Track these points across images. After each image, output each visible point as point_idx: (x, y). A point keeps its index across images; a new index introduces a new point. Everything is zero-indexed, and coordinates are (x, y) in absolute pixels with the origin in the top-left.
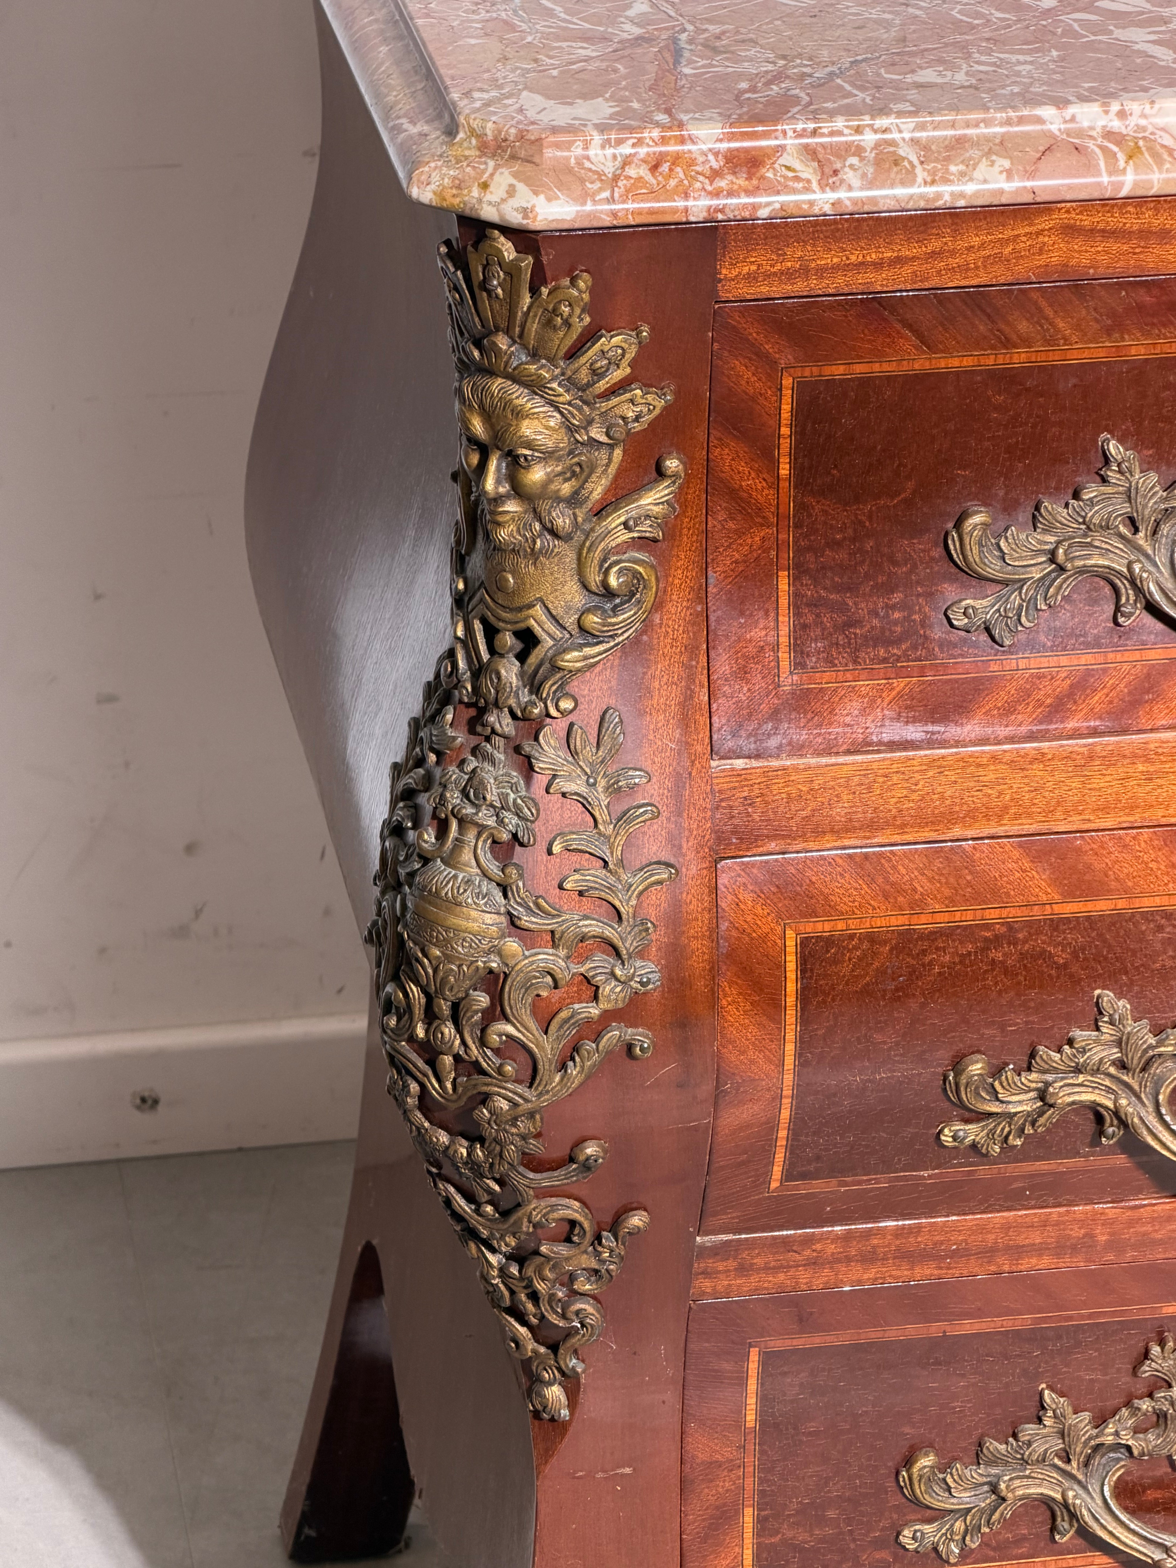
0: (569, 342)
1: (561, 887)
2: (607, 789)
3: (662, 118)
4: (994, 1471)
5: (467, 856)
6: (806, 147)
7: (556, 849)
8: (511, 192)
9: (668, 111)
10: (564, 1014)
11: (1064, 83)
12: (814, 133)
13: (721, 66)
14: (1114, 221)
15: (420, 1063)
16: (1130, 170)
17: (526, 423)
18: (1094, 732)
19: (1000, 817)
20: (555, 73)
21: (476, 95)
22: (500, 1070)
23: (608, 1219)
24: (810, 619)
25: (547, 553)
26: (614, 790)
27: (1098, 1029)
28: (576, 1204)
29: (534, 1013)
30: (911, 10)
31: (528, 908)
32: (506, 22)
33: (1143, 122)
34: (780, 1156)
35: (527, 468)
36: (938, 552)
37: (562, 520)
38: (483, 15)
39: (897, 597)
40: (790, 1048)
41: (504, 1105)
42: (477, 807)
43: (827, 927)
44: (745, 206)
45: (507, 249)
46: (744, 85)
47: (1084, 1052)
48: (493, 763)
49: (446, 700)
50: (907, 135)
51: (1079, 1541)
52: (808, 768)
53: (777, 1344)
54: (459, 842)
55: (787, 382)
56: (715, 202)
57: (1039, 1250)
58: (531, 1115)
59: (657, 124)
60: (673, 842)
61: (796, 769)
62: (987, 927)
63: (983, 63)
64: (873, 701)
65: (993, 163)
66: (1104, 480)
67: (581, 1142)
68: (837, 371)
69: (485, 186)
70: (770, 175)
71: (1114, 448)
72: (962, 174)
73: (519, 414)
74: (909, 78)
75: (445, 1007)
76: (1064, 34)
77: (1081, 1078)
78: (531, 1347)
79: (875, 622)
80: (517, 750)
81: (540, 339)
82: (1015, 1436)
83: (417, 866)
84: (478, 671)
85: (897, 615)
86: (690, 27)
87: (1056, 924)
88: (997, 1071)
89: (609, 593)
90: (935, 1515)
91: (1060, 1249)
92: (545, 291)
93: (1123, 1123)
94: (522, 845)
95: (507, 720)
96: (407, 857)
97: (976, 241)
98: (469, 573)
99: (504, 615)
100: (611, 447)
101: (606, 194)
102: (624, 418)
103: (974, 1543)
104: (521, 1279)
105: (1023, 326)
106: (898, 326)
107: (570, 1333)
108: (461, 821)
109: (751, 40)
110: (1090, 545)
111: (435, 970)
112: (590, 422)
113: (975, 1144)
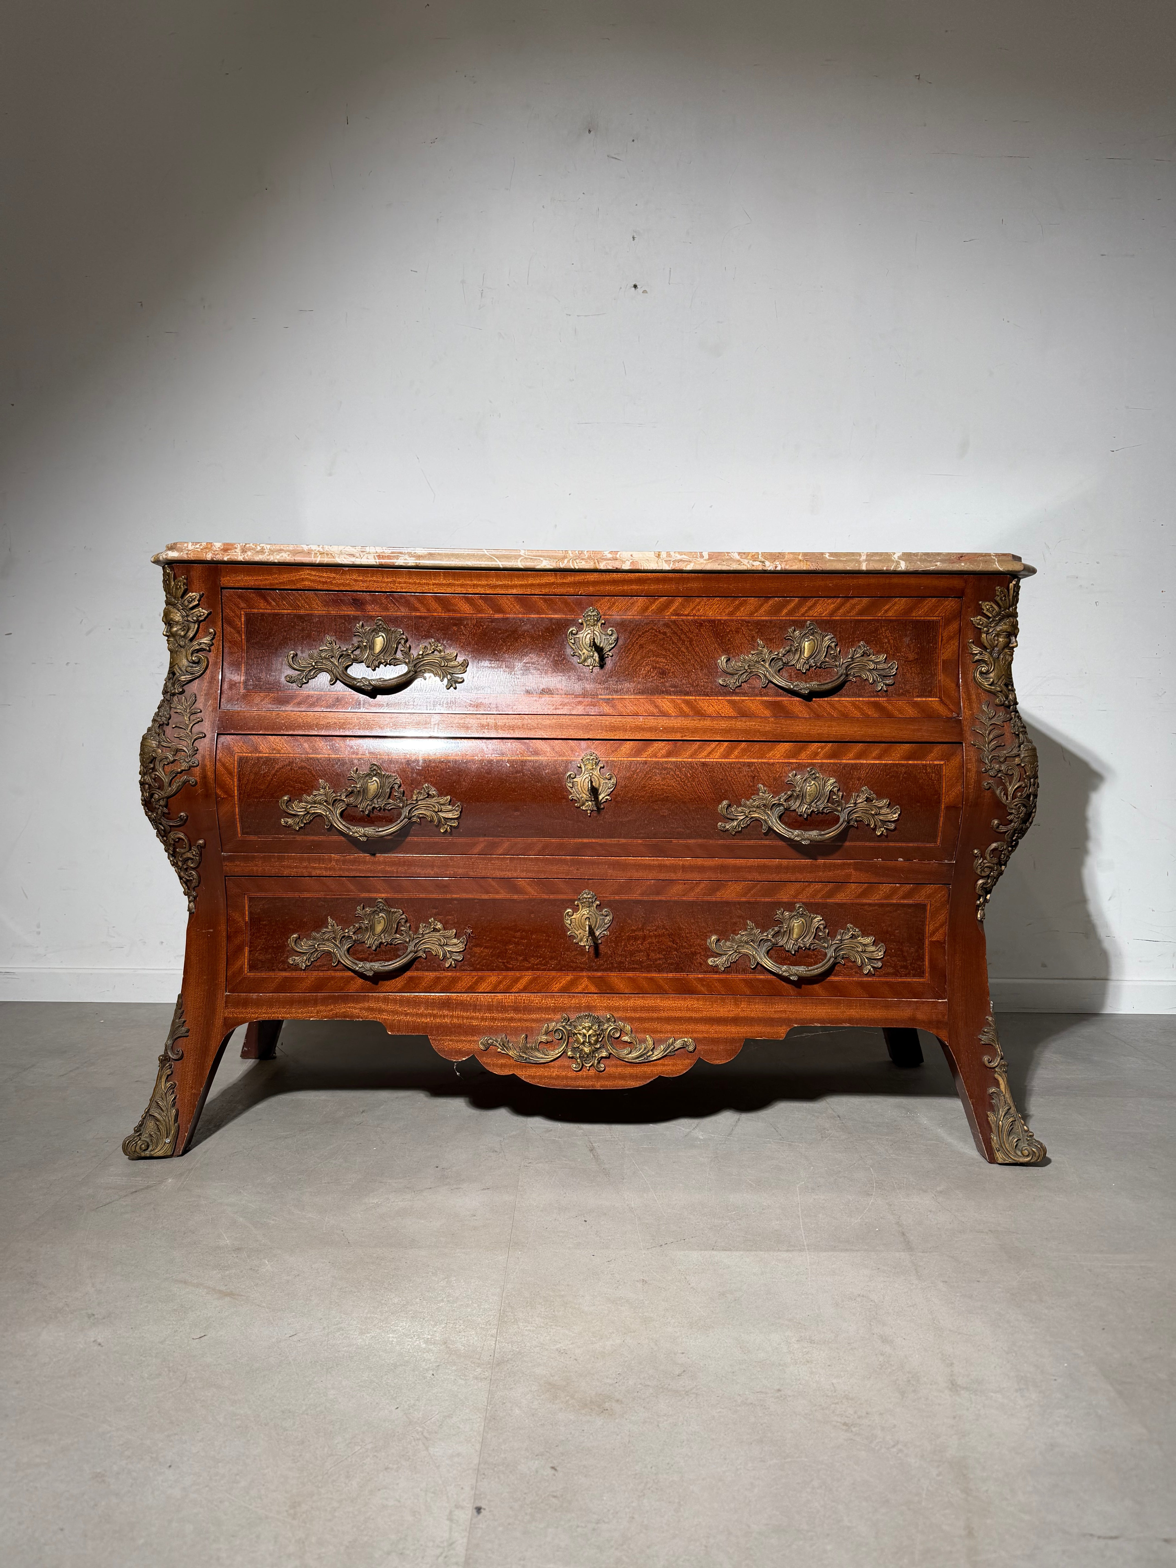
0: (181, 593)
1: (173, 735)
2: (189, 712)
4: (314, 942)
7: (174, 726)
10: (171, 770)
16: (320, 557)
17: (171, 614)
18: (322, 711)
23: (193, 841)
24: (250, 676)
25: (179, 651)
26: (191, 713)
27: (319, 790)
28: (183, 834)
29: (163, 769)
31: (164, 741)
34: (238, 825)
35: (173, 627)
37: (182, 643)
39: (273, 673)
41: (157, 796)
47: (316, 797)
53: (252, 895)
58: (163, 799)
60: (207, 729)
67: (180, 812)
68: (256, 611)
70: (230, 553)
71: (328, 638)
72: (277, 554)
77: (316, 805)
79: (267, 679)
80: (169, 702)
81: (176, 593)
82: (320, 931)
88: (292, 800)
89: (193, 662)
90: (297, 954)
91: (326, 869)
92: (176, 580)
93: (328, 820)
94: (165, 725)
97: (285, 576)
100: (194, 623)
102: (197, 616)
103: (309, 964)
105: (302, 602)
107: (190, 882)
112: (188, 616)
113: (291, 825)
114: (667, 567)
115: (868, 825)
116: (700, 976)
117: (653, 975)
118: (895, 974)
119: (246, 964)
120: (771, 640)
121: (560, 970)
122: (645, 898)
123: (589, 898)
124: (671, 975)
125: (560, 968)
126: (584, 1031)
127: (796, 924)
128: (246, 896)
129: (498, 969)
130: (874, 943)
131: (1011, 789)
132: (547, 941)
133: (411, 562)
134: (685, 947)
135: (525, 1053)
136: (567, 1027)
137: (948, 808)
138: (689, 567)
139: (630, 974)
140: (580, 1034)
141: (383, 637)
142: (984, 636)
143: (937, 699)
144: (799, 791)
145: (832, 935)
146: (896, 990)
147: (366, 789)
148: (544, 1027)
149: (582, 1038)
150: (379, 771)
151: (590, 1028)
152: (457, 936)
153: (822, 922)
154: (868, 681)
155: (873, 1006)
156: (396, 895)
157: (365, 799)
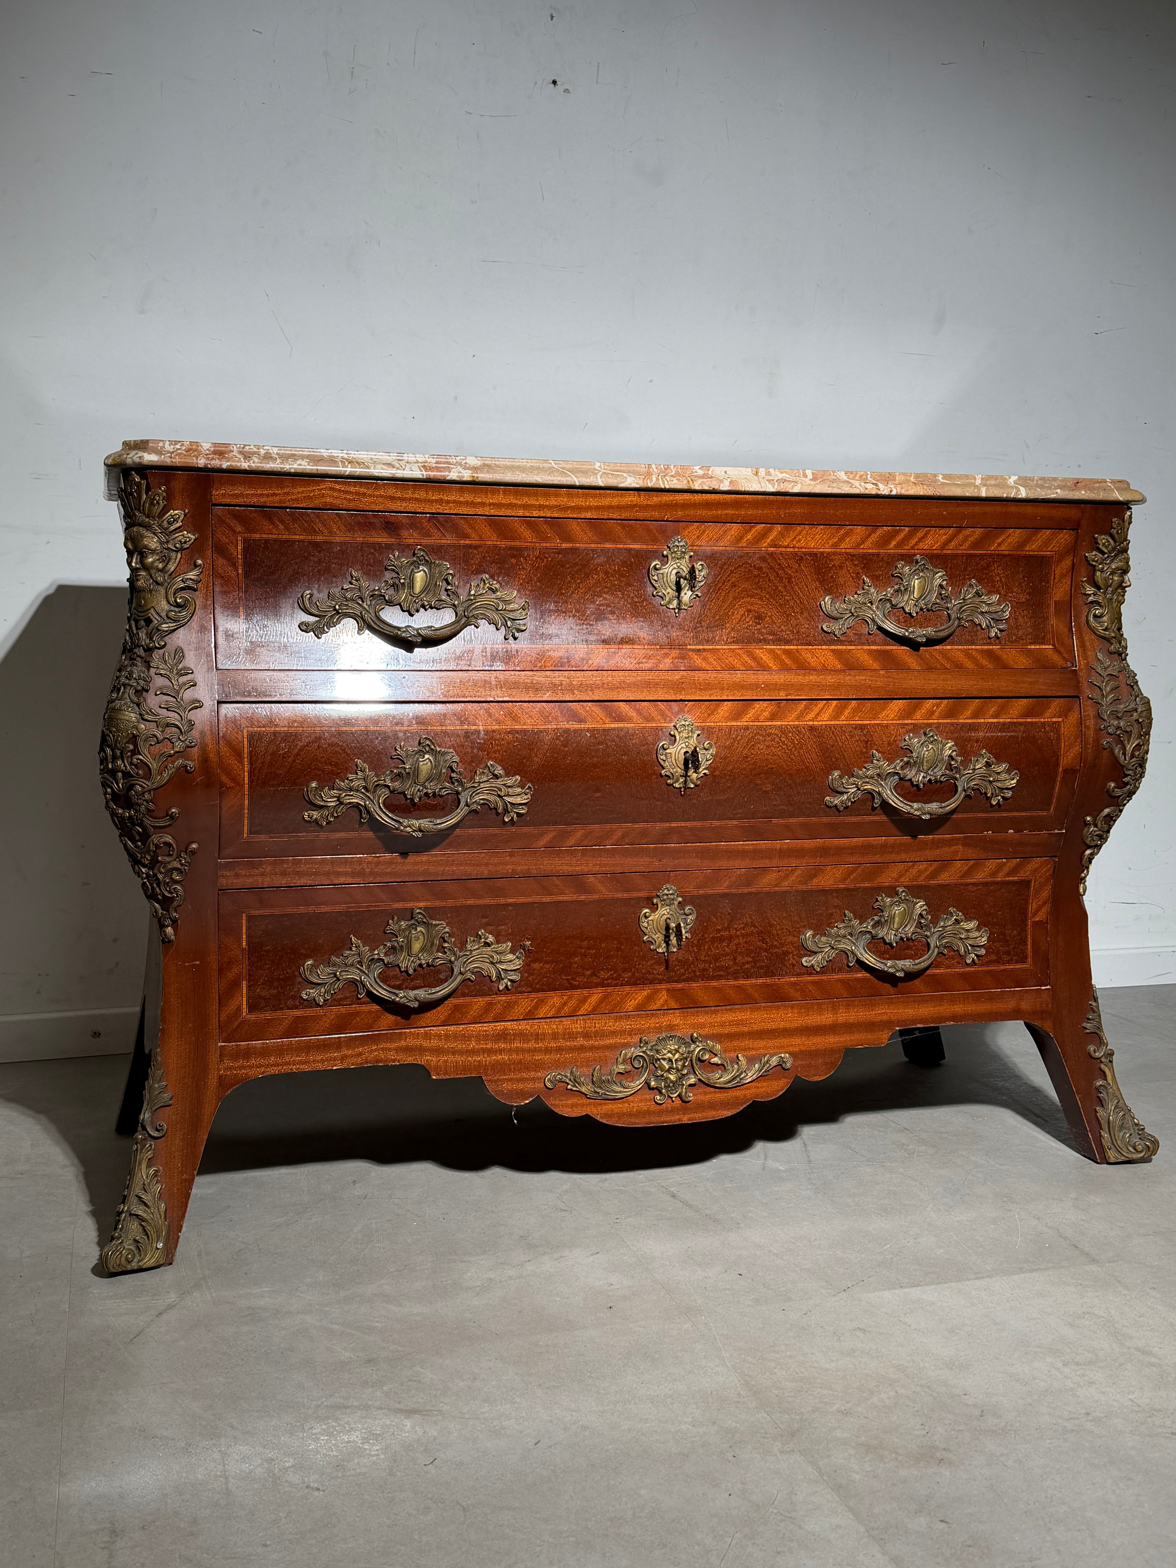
0: (159, 511)
1: (160, 706)
2: (177, 673)
4: (335, 969)
5: (127, 698)
7: (158, 693)
8: (136, 454)
10: (160, 752)
14: (347, 487)
15: (111, 780)
16: (349, 467)
17: (144, 538)
22: (137, 774)
25: (154, 589)
26: (180, 674)
27: (357, 773)
28: (170, 837)
29: (150, 752)
31: (147, 712)
33: (354, 456)
34: (246, 822)
36: (296, 605)
37: (160, 578)
41: (139, 788)
43: (259, 729)
44: (218, 464)
45: (137, 478)
47: (352, 782)
48: (137, 667)
51: (368, 1000)
53: (252, 912)
56: (208, 462)
58: (150, 791)
62: (316, 733)
66: (351, 584)
68: (256, 536)
69: (128, 454)
70: (227, 458)
71: (354, 572)
73: (142, 536)
77: (352, 793)
78: (160, 911)
80: (145, 660)
81: (149, 510)
82: (342, 956)
83: (110, 705)
84: (133, 639)
87: (340, 733)
88: (322, 789)
89: (177, 605)
90: (314, 986)
91: (353, 874)
92: (150, 492)
93: (368, 812)
94: (145, 691)
95: (142, 651)
97: (300, 490)
99: (141, 614)
100: (177, 552)
101: (169, 455)
102: (180, 542)
103: (329, 998)
105: (320, 525)
106: (277, 522)
107: (172, 899)
108: (124, 685)
110: (347, 605)
111: (114, 736)
112: (168, 542)
113: (316, 819)
114: (770, 488)
115: (986, 794)
116: (792, 979)
117: (740, 982)
118: (998, 961)
119: (245, 1003)
120: (877, 577)
121: (635, 984)
122: (734, 891)
123: (671, 894)
124: (761, 981)
125: (634, 982)
126: (669, 1055)
127: (897, 910)
128: (244, 915)
129: (562, 988)
130: (978, 929)
131: (1129, 748)
132: (618, 949)
133: (467, 476)
134: (776, 947)
135: (601, 1088)
136: (648, 1052)
137: (1065, 771)
138: (797, 489)
139: (716, 983)
140: (664, 1059)
141: (424, 571)
142: (1098, 574)
143: (1051, 647)
144: (917, 757)
145: (935, 922)
146: (999, 979)
147: (416, 770)
148: (620, 1055)
149: (668, 1063)
150: (432, 747)
151: (677, 1051)
152: (513, 951)
153: (925, 907)
154: (981, 626)
155: (977, 999)
156: (438, 903)
157: (415, 783)
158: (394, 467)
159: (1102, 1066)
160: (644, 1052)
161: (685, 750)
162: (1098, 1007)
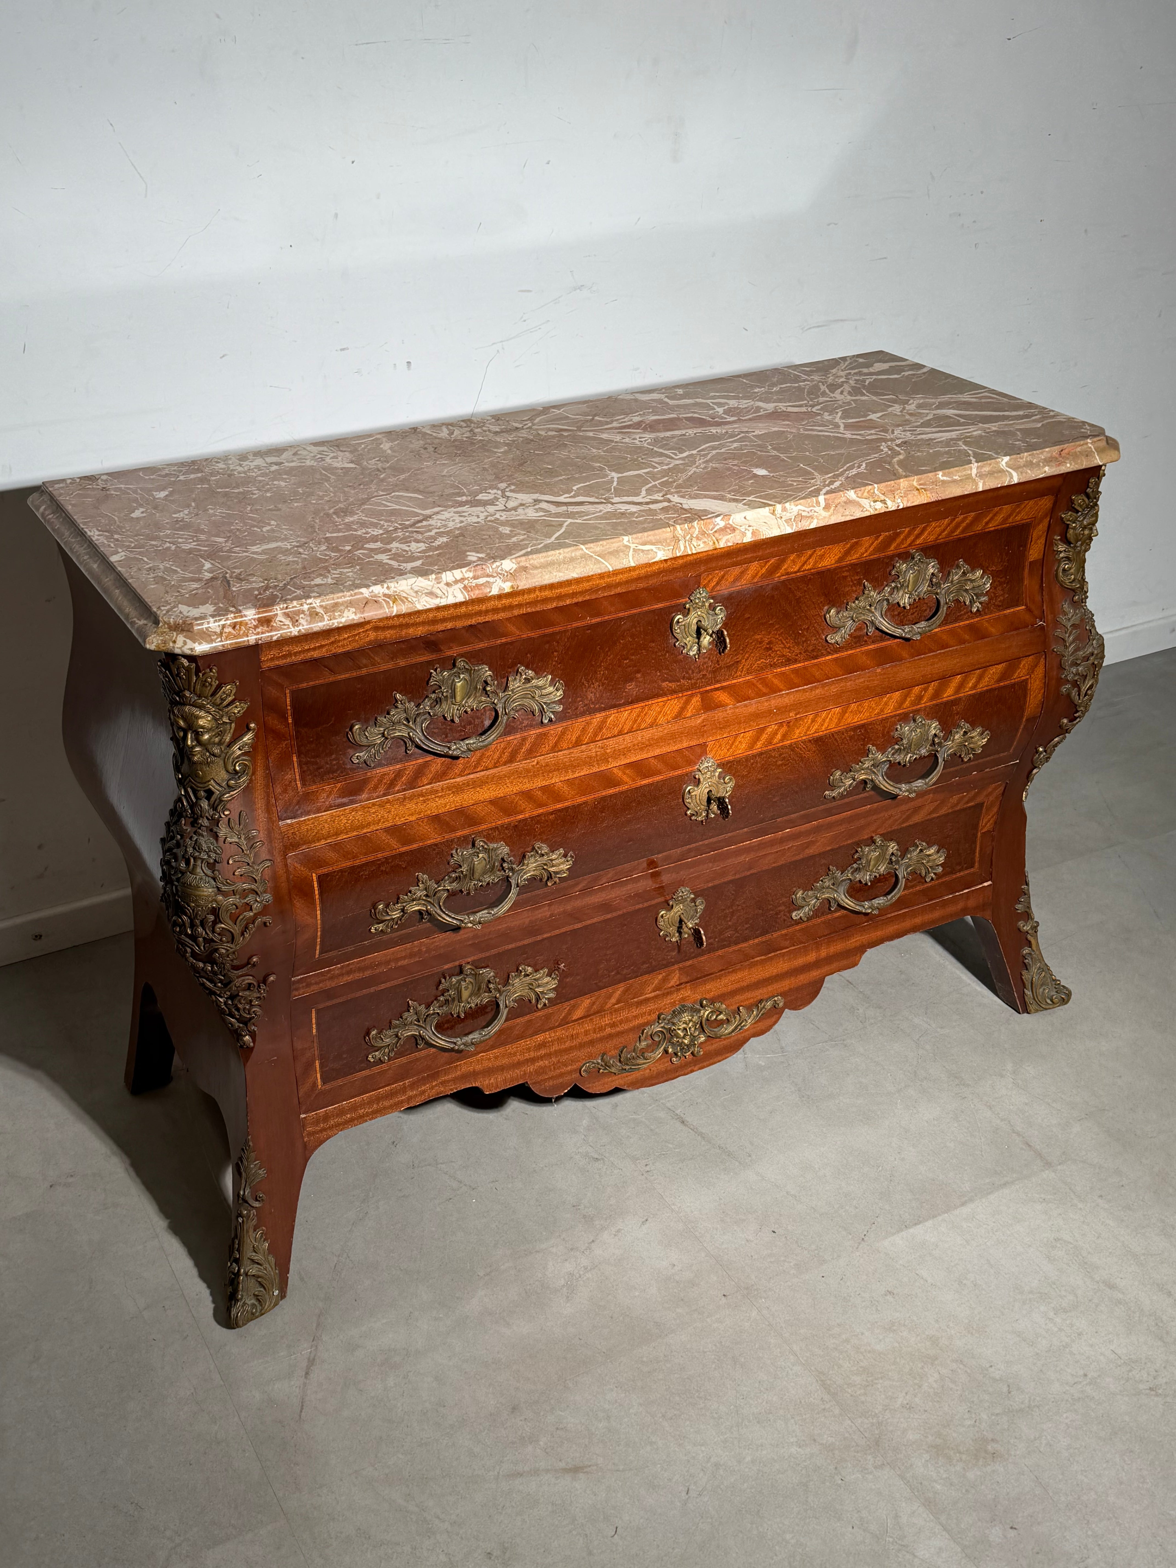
0: (211, 691)
1: (234, 874)
2: (245, 839)
3: (232, 609)
4: (396, 1030)
5: (199, 870)
6: (285, 613)
7: (231, 862)
8: (185, 643)
9: (233, 606)
10: (241, 917)
11: (365, 579)
12: (287, 608)
13: (246, 586)
14: (391, 622)
15: (191, 942)
16: (395, 606)
17: (200, 720)
18: (404, 790)
19: (378, 823)
20: (187, 596)
21: (163, 608)
22: (221, 940)
23: (262, 979)
24: (305, 768)
25: (212, 762)
26: (248, 838)
27: (418, 886)
28: (251, 978)
29: (230, 919)
30: (303, 556)
31: (223, 884)
32: (162, 577)
33: (395, 589)
34: (318, 947)
35: (202, 735)
36: (345, 739)
37: (217, 751)
38: (152, 575)
39: (333, 756)
40: (319, 912)
41: (224, 951)
42: (200, 853)
43: (326, 870)
44: (268, 636)
45: (185, 662)
46: (256, 593)
47: (415, 894)
48: (203, 836)
49: (180, 816)
50: (318, 604)
51: (426, 1046)
52: (312, 818)
53: (321, 1006)
54: (195, 866)
55: (287, 691)
56: (258, 636)
57: (404, 958)
58: (234, 953)
59: (232, 612)
60: (270, 852)
61: (308, 820)
62: (379, 860)
63: (336, 573)
64: (331, 792)
65: (349, 611)
66: (397, 707)
67: (251, 957)
68: (304, 685)
69: (174, 642)
70: (275, 625)
71: (398, 696)
72: (340, 615)
73: (198, 717)
74: (313, 583)
75: (198, 922)
76: (358, 560)
77: (415, 903)
78: (237, 1025)
79: (328, 766)
80: (211, 830)
81: (201, 691)
82: (401, 1018)
83: (180, 875)
84: (192, 806)
85: (334, 762)
86: (229, 571)
87: (401, 855)
88: (387, 906)
89: (236, 772)
90: (378, 1049)
91: (411, 956)
92: (201, 674)
93: (429, 914)
94: (218, 863)
95: (206, 821)
96: (175, 873)
97: (346, 636)
98: (182, 771)
99: (199, 785)
100: (231, 723)
101: (219, 639)
102: (234, 713)
103: (392, 1055)
104: (233, 1004)
105: (364, 661)
106: (323, 667)
107: (251, 1019)
108: (195, 859)
109: (252, 574)
110: (395, 729)
111: (193, 911)
112: (222, 716)
113: (382, 930)
114: (789, 530)
115: (960, 755)
116: (783, 932)
117: (740, 946)
118: (951, 873)
119: (319, 1078)
120: (877, 580)
121: (653, 971)
122: (737, 876)
123: (684, 894)
124: (758, 940)
125: (651, 970)
126: (685, 1026)
127: (874, 855)
128: (314, 1011)
129: (591, 991)
130: (938, 852)
131: (1083, 689)
133: (507, 587)
134: (770, 910)
135: (627, 1065)
136: (666, 1026)
138: (813, 525)
139: (720, 952)
140: (679, 1029)
141: (465, 679)
142: (1071, 531)
143: (1023, 607)
144: (906, 742)
145: (903, 856)
146: (951, 888)
147: (472, 870)
148: (643, 1034)
149: (682, 1032)
150: (486, 847)
151: (690, 1021)
152: (549, 975)
153: (896, 848)
154: (965, 603)
155: (933, 908)
156: (483, 955)
157: (471, 880)
158: (437, 597)
159: (1029, 937)
160: (662, 1027)
161: (708, 790)
162: (1028, 890)
